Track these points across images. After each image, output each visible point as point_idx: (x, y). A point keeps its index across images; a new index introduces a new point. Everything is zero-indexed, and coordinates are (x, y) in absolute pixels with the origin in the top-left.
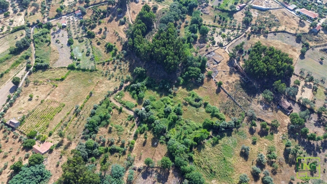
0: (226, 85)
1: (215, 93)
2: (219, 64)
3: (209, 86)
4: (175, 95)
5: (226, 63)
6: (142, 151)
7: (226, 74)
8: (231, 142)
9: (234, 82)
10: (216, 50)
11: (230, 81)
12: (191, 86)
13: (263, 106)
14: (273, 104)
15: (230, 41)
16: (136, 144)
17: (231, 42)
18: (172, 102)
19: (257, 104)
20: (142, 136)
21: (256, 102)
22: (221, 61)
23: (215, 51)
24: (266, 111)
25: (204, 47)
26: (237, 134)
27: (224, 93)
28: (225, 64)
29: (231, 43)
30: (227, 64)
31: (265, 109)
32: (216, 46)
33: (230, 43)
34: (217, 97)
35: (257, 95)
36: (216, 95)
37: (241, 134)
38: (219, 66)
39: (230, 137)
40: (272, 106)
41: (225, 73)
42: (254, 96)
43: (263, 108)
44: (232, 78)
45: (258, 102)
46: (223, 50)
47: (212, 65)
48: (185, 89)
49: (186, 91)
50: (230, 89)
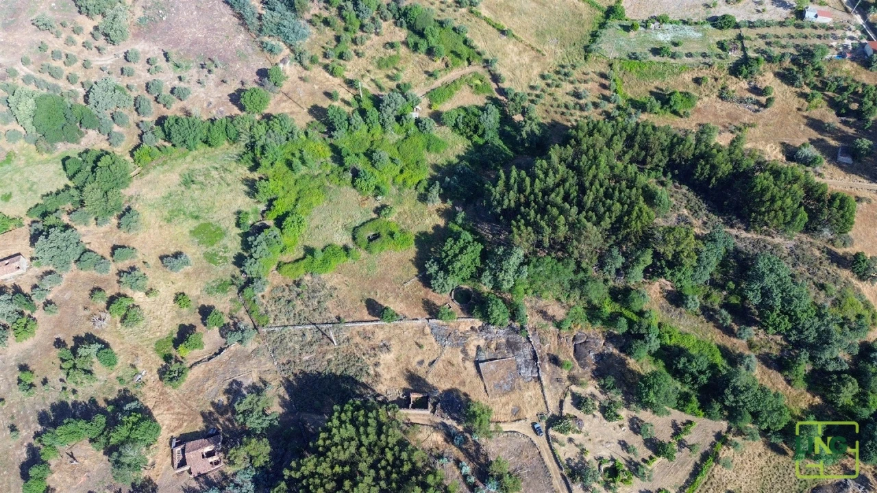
0: (381, 338)
1: (372, 296)
2: (470, 366)
3: (407, 297)
4: (423, 198)
5: (463, 389)
6: (316, 87)
7: (421, 363)
8: (221, 254)
9: (376, 365)
10: (542, 391)
11: (386, 358)
12: (432, 249)
13: (246, 388)
14: (233, 424)
15: (570, 475)
16: (337, 81)
17: (564, 477)
18: (404, 182)
19: (263, 377)
20: (349, 97)
21: (268, 378)
22: (482, 377)
23: (538, 386)
24: (226, 386)
25: (578, 359)
26: (229, 278)
27: (357, 316)
28: (463, 383)
29: (558, 471)
30: (456, 390)
31: (235, 386)
32: (561, 402)
33: (561, 468)
34: (357, 292)
35: (287, 397)
36: (367, 296)
37: (222, 287)
38: (464, 360)
39: (233, 260)
40: (229, 420)
41: (426, 363)
42: (288, 385)
43: (239, 384)
44: (395, 372)
45: (265, 383)
46: (531, 415)
47: (482, 343)
48: (430, 231)
49: (422, 228)
50: (358, 339)
